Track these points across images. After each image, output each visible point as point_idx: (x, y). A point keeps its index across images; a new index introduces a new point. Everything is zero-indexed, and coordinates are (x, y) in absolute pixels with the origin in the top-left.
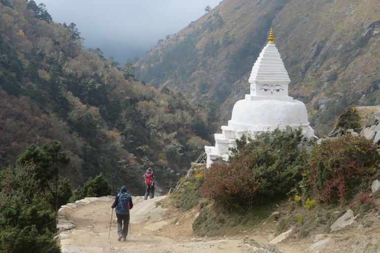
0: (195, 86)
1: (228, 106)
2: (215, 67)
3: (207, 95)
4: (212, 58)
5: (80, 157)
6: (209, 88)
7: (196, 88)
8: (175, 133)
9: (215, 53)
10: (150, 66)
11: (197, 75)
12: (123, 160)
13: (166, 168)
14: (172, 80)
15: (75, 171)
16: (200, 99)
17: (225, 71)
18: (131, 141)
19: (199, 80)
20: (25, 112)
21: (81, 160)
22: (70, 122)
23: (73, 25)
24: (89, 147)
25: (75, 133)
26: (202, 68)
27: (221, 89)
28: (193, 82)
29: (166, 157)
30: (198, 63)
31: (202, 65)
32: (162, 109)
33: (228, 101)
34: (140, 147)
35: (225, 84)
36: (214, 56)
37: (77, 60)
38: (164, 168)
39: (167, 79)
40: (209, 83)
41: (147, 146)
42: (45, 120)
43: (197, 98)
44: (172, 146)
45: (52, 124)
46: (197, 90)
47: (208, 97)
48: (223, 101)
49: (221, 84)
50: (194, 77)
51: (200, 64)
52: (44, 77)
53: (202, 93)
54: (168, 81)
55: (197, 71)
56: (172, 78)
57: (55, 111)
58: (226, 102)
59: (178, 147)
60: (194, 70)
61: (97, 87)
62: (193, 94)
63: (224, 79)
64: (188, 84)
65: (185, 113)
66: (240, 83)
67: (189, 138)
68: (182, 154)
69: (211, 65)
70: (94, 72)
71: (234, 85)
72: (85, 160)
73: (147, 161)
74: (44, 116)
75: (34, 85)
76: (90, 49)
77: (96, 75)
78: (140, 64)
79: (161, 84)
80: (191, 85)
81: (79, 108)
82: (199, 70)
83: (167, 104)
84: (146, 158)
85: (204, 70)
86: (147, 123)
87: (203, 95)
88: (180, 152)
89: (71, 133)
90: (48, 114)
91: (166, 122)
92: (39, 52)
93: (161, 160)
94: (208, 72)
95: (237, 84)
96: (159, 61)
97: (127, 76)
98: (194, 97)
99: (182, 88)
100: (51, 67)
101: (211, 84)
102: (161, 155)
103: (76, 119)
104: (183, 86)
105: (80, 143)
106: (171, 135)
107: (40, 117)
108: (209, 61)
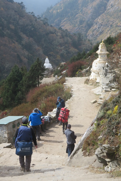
0: (77, 21)
1: (92, 31)
2: (86, 12)
3: (83, 25)
4: (85, 8)
5: (27, 58)
6: (84, 22)
7: (78, 22)
8: (64, 47)
9: (86, 6)
10: (57, 11)
11: (78, 16)
12: (43, 59)
13: (60, 61)
14: (67, 18)
15: (25, 64)
16: (80, 27)
17: (91, 14)
18: (46, 51)
19: (79, 18)
20: (7, 43)
21: (27, 60)
22: (22, 45)
23: (22, 3)
24: (30, 55)
25: (24, 49)
26: (80, 12)
27: (89, 22)
28: (77, 20)
29: (60, 57)
30: (79, 10)
31: (81, 12)
32: (59, 37)
33: (92, 28)
34: (50, 53)
35: (91, 20)
36: (86, 7)
37: (24, 18)
38: (59, 60)
39: (65, 18)
40: (84, 20)
41: (53, 53)
42: (14, 46)
43: (78, 27)
44: (62, 52)
45: (17, 47)
46: (78, 23)
47: (83, 26)
48: (90, 28)
49: (89, 20)
50: (77, 17)
51: (80, 11)
52: (12, 28)
53: (81, 25)
54: (65, 19)
55: (78, 14)
56: (67, 17)
57: (17, 41)
58: (91, 29)
59: (65, 52)
60: (77, 14)
61: (32, 29)
62: (77, 25)
63: (90, 18)
64: (74, 20)
65: (68, 38)
66: (97, 20)
67: (70, 48)
68: (67, 55)
69: (84, 11)
70: (31, 23)
71: (95, 21)
72: (28, 60)
73: (52, 58)
74: (13, 44)
75: (9, 31)
76: (29, 12)
77: (32, 24)
78: (53, 10)
79: (62, 20)
80: (76, 21)
81: (26, 39)
82: (79, 14)
83: (61, 35)
84: (52, 57)
85: (81, 14)
86: (53, 43)
87: (81, 26)
88: (66, 54)
89: (23, 49)
90: (14, 43)
91: (60, 42)
92: (9, 16)
93: (58, 58)
94: (83, 15)
95: (96, 20)
96: (61, 9)
97: (44, 24)
98: (77, 26)
99: (72, 22)
100: (14, 22)
101: (85, 20)
102: (58, 56)
103: (25, 43)
104: (72, 21)
105: (26, 53)
106: (62, 47)
107: (12, 45)
108: (84, 10)
